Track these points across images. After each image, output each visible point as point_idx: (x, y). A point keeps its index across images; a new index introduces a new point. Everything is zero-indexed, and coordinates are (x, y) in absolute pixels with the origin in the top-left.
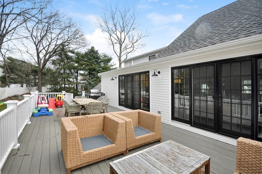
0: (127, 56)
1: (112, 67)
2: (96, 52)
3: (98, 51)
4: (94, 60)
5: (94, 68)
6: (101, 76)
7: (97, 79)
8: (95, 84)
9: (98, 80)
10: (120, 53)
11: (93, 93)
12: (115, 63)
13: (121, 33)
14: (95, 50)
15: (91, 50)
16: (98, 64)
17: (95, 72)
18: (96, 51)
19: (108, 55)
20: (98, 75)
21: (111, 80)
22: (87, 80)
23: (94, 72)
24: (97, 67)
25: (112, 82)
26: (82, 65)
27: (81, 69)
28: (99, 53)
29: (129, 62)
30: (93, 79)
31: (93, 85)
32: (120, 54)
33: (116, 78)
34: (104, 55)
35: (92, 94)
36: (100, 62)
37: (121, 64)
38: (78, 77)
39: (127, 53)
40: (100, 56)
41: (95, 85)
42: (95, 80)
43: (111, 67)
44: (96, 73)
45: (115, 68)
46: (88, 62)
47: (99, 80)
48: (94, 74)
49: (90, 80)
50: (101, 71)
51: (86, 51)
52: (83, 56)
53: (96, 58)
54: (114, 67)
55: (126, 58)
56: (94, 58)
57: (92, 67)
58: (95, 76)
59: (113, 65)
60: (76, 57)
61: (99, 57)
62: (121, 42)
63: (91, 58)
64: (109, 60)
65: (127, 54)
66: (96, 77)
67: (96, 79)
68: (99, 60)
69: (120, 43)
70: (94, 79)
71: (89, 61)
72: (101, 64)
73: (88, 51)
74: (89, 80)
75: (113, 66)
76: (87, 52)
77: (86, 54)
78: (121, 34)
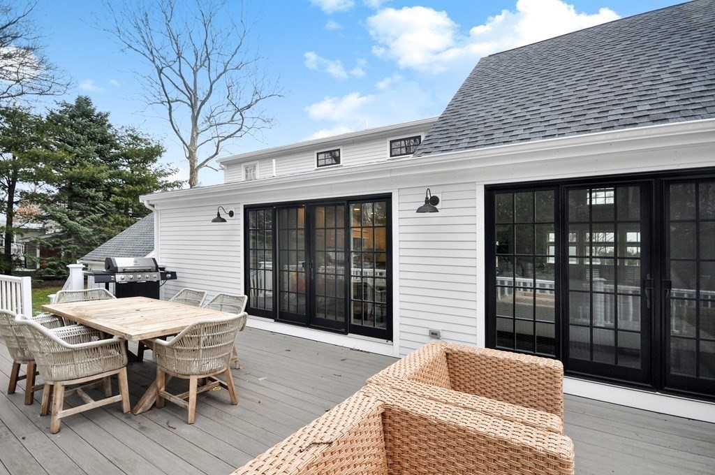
0: (218, 147)
1: (163, 179)
2: (102, 121)
3: (108, 118)
4: (93, 148)
5: (93, 176)
6: (153, 206)
7: (105, 216)
8: (94, 235)
9: (109, 219)
10: (192, 136)
11: (124, 272)
12: (173, 167)
13: (197, 70)
14: (96, 113)
15: (78, 107)
16: (110, 161)
17: (96, 191)
18: (98, 116)
19: (147, 137)
20: (141, 201)
21: (214, 221)
22: (59, 220)
23: (91, 192)
24: (104, 174)
25: (213, 228)
26: (35, 159)
27: (29, 178)
28: (110, 126)
29: (243, 165)
30: (88, 218)
31: (89, 237)
32: (193, 139)
33: (231, 214)
34: (131, 133)
35: (123, 276)
36: (116, 157)
37: (197, 170)
38: (14, 206)
39: (220, 139)
40: (114, 136)
41: (97, 237)
42: (96, 222)
43: (160, 180)
44: (100, 194)
45: (177, 184)
46: (66, 150)
47: (115, 220)
48: (93, 198)
49: (73, 220)
50: (123, 187)
51: (54, 111)
52: (40, 127)
53: (101, 142)
54: (171, 179)
55: (216, 154)
56: (92, 138)
57: (84, 171)
58: (94, 205)
59: (167, 171)
60: (7, 126)
61: (113, 139)
62: (196, 99)
63: (79, 140)
64: (153, 154)
65: (219, 142)
66: (102, 208)
67: (102, 217)
68: (113, 150)
69: (191, 101)
70: (93, 216)
71: (70, 148)
72: (121, 165)
73: (62, 109)
74: (71, 218)
75: (166, 175)
76: (58, 113)
77: (55, 120)
78: (195, 73)
